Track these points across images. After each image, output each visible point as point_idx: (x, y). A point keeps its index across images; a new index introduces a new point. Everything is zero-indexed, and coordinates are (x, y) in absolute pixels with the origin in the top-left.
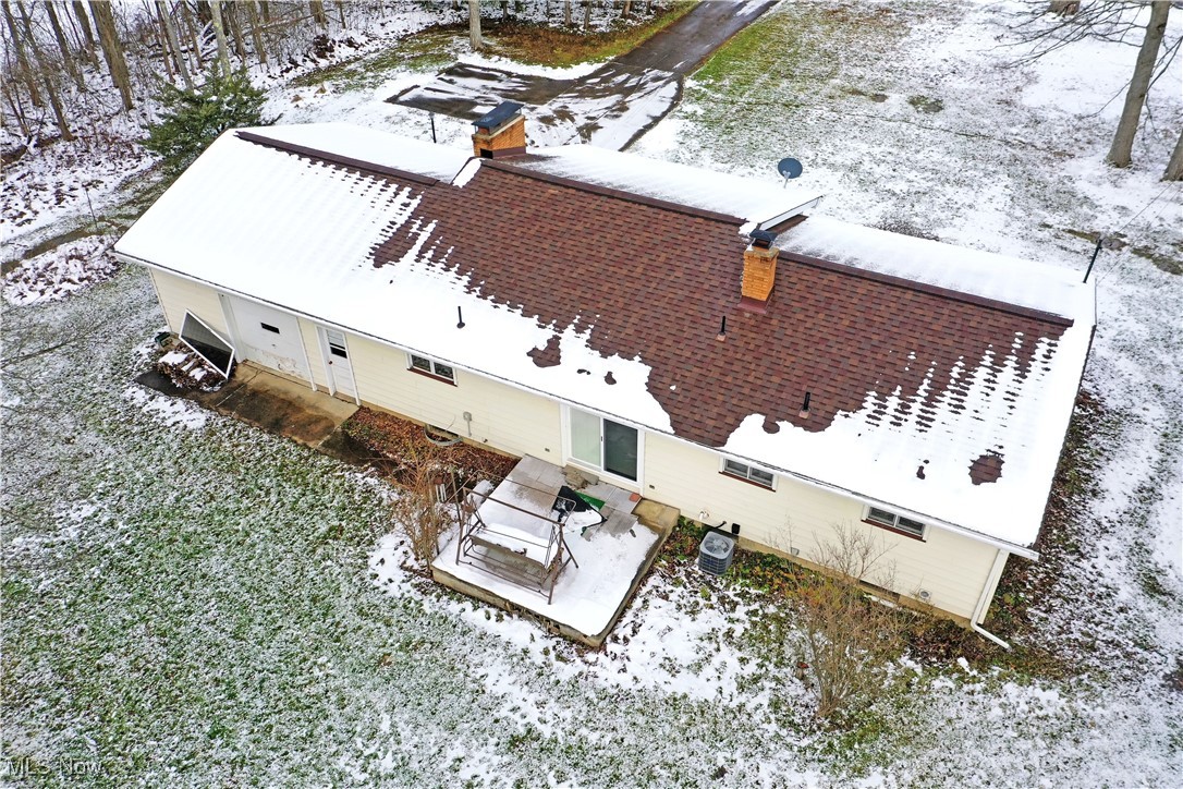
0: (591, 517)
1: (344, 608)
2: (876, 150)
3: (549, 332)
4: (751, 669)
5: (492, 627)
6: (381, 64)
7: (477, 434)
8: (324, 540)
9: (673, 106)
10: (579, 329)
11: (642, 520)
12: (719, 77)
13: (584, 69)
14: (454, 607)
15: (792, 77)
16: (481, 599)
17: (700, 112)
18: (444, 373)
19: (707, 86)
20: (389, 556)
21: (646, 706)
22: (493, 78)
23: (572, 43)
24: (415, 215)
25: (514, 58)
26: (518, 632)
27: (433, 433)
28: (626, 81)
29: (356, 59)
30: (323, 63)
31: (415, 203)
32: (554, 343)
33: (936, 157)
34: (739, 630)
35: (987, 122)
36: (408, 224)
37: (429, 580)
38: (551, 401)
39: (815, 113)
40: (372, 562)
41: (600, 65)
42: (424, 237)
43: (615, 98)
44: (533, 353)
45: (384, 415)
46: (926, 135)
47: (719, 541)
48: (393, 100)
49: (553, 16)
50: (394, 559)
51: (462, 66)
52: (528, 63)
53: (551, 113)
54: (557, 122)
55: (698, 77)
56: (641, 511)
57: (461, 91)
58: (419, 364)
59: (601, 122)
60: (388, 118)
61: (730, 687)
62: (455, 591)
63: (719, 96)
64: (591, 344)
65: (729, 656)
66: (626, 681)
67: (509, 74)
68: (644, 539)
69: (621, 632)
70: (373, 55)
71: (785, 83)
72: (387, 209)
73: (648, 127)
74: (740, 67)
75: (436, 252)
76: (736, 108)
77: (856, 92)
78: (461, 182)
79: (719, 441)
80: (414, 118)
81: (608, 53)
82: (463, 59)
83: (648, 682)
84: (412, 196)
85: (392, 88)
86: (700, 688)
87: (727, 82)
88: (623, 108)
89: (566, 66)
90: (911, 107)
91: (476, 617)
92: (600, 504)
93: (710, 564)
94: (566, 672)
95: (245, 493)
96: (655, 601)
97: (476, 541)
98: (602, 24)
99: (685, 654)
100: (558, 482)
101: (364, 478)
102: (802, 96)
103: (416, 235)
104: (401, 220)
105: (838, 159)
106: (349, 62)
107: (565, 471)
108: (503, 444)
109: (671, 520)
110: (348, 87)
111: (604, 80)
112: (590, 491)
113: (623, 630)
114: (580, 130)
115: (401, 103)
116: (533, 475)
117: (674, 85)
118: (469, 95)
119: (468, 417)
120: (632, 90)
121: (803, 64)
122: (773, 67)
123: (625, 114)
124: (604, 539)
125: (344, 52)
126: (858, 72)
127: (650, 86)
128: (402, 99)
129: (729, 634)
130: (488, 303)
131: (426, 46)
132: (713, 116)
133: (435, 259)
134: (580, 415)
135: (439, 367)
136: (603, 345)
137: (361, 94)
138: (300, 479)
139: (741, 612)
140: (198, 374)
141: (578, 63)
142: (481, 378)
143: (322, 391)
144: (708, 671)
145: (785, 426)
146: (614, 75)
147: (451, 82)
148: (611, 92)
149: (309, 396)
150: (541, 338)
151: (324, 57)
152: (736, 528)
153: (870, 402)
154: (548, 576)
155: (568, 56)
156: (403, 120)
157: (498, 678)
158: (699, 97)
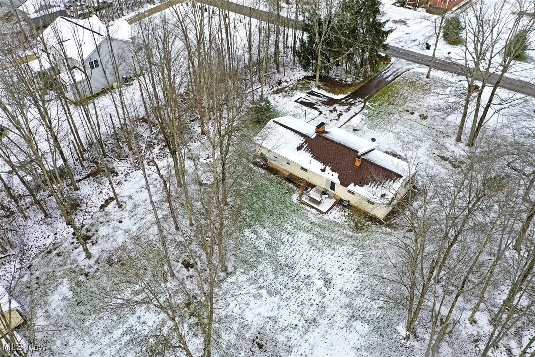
0: (327, 196)
1: (288, 203)
2: (405, 129)
3: (324, 166)
4: (347, 220)
5: (310, 209)
6: (294, 89)
7: (310, 181)
8: (284, 194)
9: (361, 110)
10: (329, 167)
11: (334, 198)
12: (375, 102)
13: (342, 96)
14: (304, 206)
15: (393, 104)
16: (308, 205)
17: (367, 113)
18: (306, 170)
19: (371, 105)
20: (295, 197)
21: (330, 222)
22: (319, 96)
23: (340, 87)
24: (304, 142)
25: (325, 90)
26: (313, 210)
27: (303, 179)
28: (351, 101)
29: (288, 87)
30: (280, 87)
31: (304, 140)
32: (325, 168)
33: (418, 133)
34: (346, 215)
35: (435, 124)
36: (303, 144)
37: (301, 201)
38: (323, 177)
39: (395, 116)
40: (292, 198)
41: (346, 95)
42: (305, 147)
43: (348, 106)
44: (321, 169)
45: (294, 175)
46: (419, 126)
47: (346, 202)
48: (296, 101)
49: (337, 76)
50: (295, 198)
51: (313, 91)
52: (329, 92)
53: (332, 109)
54: (333, 112)
55: (370, 102)
56: (335, 196)
57: (312, 100)
58: (302, 168)
59: (343, 113)
60: (295, 107)
61: (343, 221)
62: (305, 203)
63: (373, 108)
64: (331, 169)
65: (344, 218)
66: (328, 219)
67: (324, 95)
68: (334, 200)
69: (328, 212)
70: (292, 86)
71: (391, 106)
72: (300, 140)
73: (354, 116)
74: (381, 99)
75: (307, 150)
76: (377, 113)
77: (408, 111)
78: (313, 137)
79: (346, 187)
80: (301, 107)
81: (349, 91)
82: (313, 89)
83: (331, 219)
84: (304, 139)
85: (295, 97)
86: (338, 221)
87: (376, 104)
88: (349, 110)
89: (338, 95)
90: (419, 117)
91: (307, 208)
92: (328, 194)
93: (344, 206)
94: (320, 216)
95: (272, 185)
96: (334, 209)
97: (309, 196)
98: (349, 81)
99: (337, 217)
100: (322, 190)
101: (291, 185)
102: (394, 111)
103: (304, 146)
104: (302, 143)
105: (395, 131)
106: (286, 87)
107: (324, 189)
108: (314, 183)
109: (339, 198)
110: (286, 96)
111: (346, 101)
112: (327, 192)
113: (329, 212)
114: (338, 115)
115: (298, 102)
116: (318, 188)
117: (363, 103)
118: (314, 101)
119: (309, 178)
120: (353, 104)
121: (398, 100)
122: (390, 100)
123: (349, 112)
124: (328, 199)
125: (284, 84)
126: (411, 104)
127: (357, 103)
128: (298, 101)
129: (344, 215)
130: (315, 160)
131: (304, 84)
132: (370, 115)
133: (307, 151)
134: (327, 180)
135: (305, 169)
136: (332, 170)
137: (288, 98)
138: (280, 184)
139: (347, 213)
140: (262, 163)
141: (341, 94)
142: (312, 172)
143: (283, 169)
144: (340, 219)
145: (357, 186)
146: (349, 99)
147: (309, 96)
148: (347, 104)
149: (281, 170)
150: (323, 167)
151: (280, 85)
152: (349, 201)
153: (370, 184)
154: (319, 203)
155: (339, 91)
156: (298, 108)
157: (310, 215)
158: (369, 108)
